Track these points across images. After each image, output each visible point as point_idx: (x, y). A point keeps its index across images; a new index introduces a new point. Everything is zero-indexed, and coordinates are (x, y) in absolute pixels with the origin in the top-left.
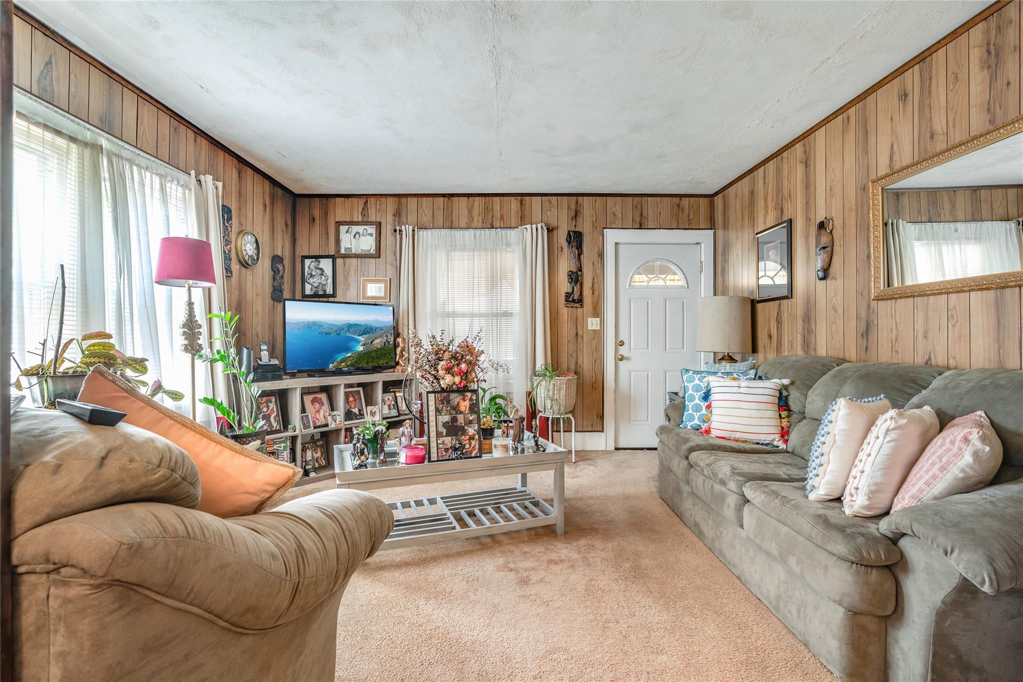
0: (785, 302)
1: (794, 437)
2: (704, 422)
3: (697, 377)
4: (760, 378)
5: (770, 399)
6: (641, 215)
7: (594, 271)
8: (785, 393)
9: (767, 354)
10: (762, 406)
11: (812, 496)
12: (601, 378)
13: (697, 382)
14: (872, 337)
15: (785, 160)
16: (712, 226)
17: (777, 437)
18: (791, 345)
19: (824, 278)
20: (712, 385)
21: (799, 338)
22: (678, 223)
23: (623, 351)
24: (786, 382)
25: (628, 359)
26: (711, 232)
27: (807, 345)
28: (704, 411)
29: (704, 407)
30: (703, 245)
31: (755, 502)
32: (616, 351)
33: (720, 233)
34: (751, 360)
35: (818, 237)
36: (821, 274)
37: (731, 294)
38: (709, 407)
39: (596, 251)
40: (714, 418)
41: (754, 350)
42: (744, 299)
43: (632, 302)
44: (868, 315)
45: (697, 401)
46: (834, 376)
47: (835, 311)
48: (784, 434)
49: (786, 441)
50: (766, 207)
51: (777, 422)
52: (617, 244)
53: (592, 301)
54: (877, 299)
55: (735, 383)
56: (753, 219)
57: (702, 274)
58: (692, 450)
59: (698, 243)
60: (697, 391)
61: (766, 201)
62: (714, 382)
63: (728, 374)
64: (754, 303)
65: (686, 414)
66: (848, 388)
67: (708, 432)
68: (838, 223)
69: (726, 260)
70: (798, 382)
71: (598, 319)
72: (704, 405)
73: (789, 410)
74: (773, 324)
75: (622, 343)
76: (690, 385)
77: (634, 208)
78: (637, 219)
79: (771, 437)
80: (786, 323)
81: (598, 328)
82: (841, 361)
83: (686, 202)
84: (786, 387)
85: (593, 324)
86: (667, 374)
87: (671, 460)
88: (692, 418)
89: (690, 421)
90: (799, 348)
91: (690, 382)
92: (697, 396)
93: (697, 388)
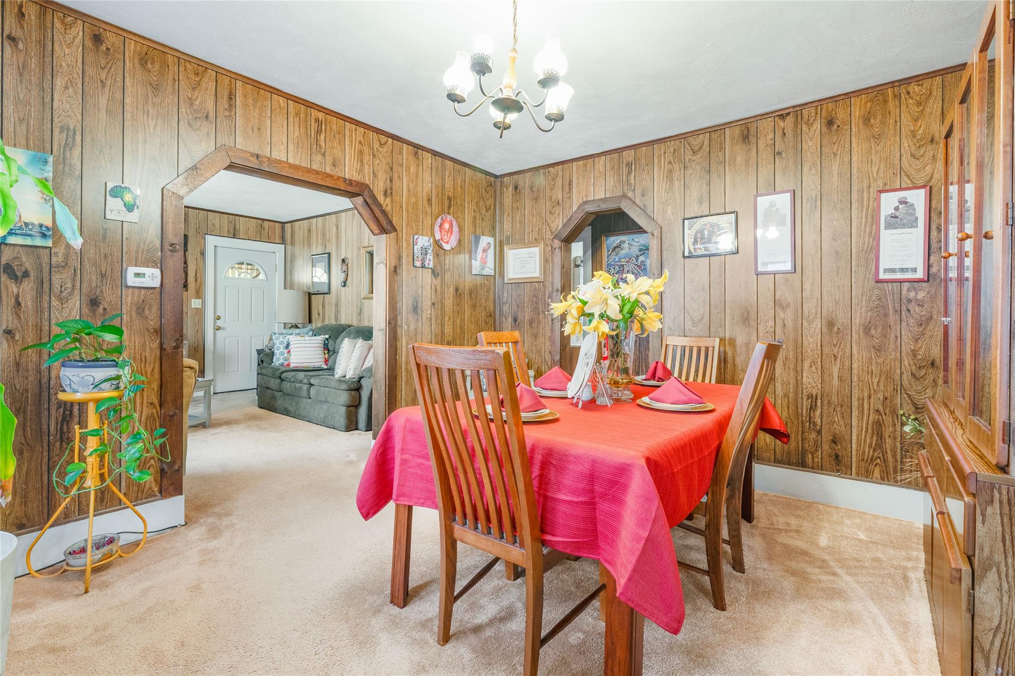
0: (327, 295)
1: (330, 363)
2: (286, 360)
3: (281, 337)
4: (315, 335)
5: (320, 345)
6: (235, 228)
7: (197, 265)
8: (326, 342)
9: (317, 324)
10: (316, 349)
11: (336, 376)
12: (202, 343)
13: (281, 339)
14: (362, 315)
15: (327, 220)
16: (283, 241)
17: (323, 363)
18: (330, 319)
19: (344, 286)
20: (290, 340)
21: (333, 315)
22: (261, 238)
23: (219, 323)
24: (327, 336)
25: (223, 329)
26: (283, 246)
27: (336, 318)
28: (286, 355)
29: (286, 352)
30: (277, 254)
31: (315, 384)
32: (215, 323)
33: (289, 247)
34: (309, 327)
35: (342, 265)
36: (343, 284)
37: (296, 288)
38: (289, 352)
39: (199, 250)
40: (292, 357)
41: (310, 321)
42: (305, 292)
43: (227, 289)
44: (361, 305)
45: (282, 350)
46: (347, 332)
47: (349, 302)
48: (326, 361)
49: (327, 365)
50: (317, 242)
51: (323, 356)
52: (215, 246)
53: (195, 287)
54: (364, 298)
55: (303, 338)
56: (309, 245)
57: (277, 273)
58: (283, 373)
59: (274, 252)
60: (282, 344)
61: (317, 238)
62: (291, 338)
63: (298, 334)
64: (310, 295)
65: (275, 358)
66: (352, 335)
67: (288, 365)
68: (350, 261)
69: (292, 266)
70: (332, 336)
71: (200, 300)
72: (286, 351)
73: (328, 350)
74: (321, 307)
75: (219, 318)
76: (278, 342)
77: (229, 223)
78: (232, 231)
79: (320, 364)
80: (327, 307)
81: (200, 307)
82: (350, 326)
83: (266, 224)
84: (327, 339)
85: (195, 303)
86: (253, 339)
87: (268, 382)
88: (278, 360)
89: (277, 361)
90: (333, 320)
91: (277, 339)
92: (282, 346)
93: (282, 343)
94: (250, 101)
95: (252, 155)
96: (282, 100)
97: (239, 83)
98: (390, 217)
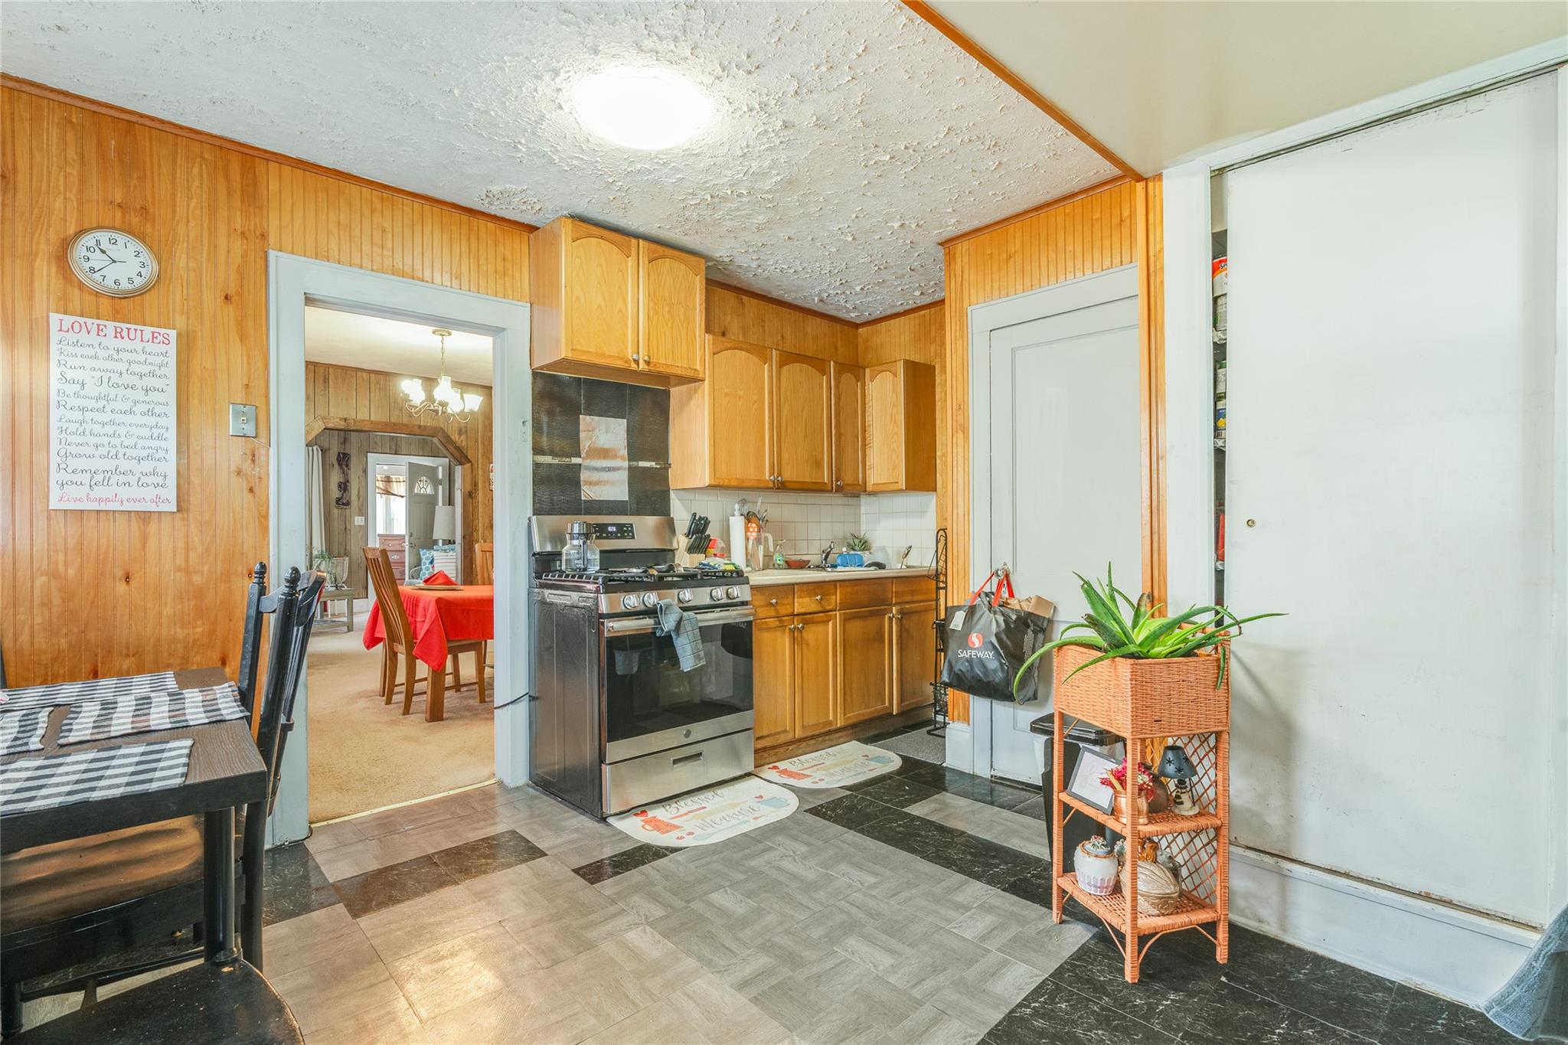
7: (359, 483)
39: (360, 468)
52: (377, 464)
53: (358, 504)
71: (363, 518)
72: (430, 566)
76: (424, 557)
78: (394, 447)
81: (364, 524)
85: (359, 521)
92: (428, 562)
93: (427, 558)
94: (340, 380)
95: (341, 419)
96: (364, 375)
97: (331, 370)
98: (465, 452)
